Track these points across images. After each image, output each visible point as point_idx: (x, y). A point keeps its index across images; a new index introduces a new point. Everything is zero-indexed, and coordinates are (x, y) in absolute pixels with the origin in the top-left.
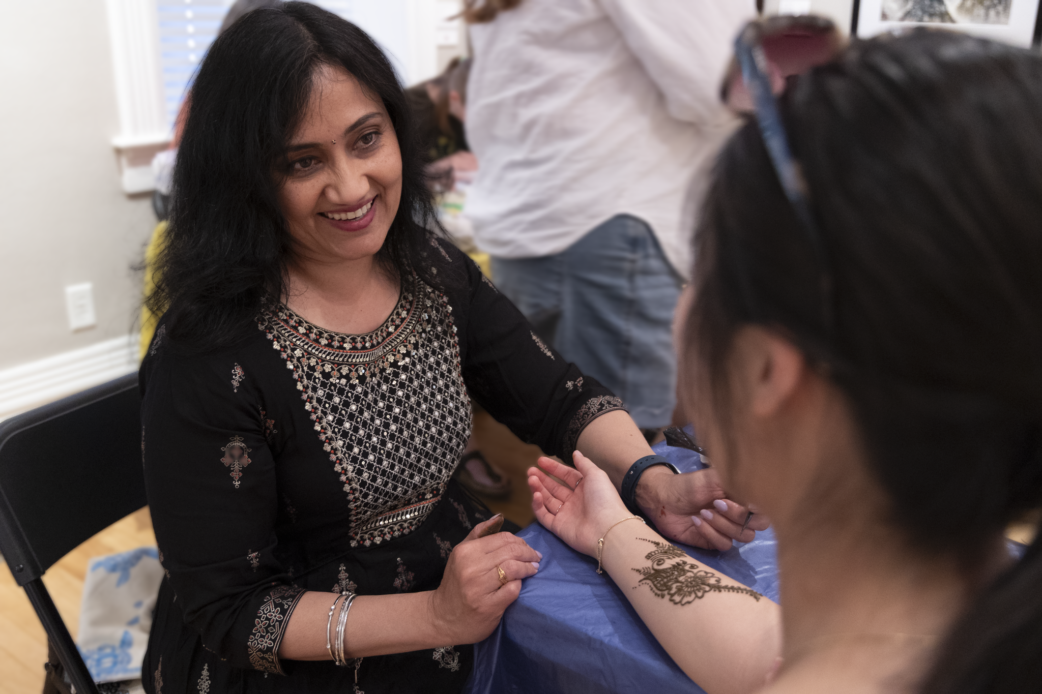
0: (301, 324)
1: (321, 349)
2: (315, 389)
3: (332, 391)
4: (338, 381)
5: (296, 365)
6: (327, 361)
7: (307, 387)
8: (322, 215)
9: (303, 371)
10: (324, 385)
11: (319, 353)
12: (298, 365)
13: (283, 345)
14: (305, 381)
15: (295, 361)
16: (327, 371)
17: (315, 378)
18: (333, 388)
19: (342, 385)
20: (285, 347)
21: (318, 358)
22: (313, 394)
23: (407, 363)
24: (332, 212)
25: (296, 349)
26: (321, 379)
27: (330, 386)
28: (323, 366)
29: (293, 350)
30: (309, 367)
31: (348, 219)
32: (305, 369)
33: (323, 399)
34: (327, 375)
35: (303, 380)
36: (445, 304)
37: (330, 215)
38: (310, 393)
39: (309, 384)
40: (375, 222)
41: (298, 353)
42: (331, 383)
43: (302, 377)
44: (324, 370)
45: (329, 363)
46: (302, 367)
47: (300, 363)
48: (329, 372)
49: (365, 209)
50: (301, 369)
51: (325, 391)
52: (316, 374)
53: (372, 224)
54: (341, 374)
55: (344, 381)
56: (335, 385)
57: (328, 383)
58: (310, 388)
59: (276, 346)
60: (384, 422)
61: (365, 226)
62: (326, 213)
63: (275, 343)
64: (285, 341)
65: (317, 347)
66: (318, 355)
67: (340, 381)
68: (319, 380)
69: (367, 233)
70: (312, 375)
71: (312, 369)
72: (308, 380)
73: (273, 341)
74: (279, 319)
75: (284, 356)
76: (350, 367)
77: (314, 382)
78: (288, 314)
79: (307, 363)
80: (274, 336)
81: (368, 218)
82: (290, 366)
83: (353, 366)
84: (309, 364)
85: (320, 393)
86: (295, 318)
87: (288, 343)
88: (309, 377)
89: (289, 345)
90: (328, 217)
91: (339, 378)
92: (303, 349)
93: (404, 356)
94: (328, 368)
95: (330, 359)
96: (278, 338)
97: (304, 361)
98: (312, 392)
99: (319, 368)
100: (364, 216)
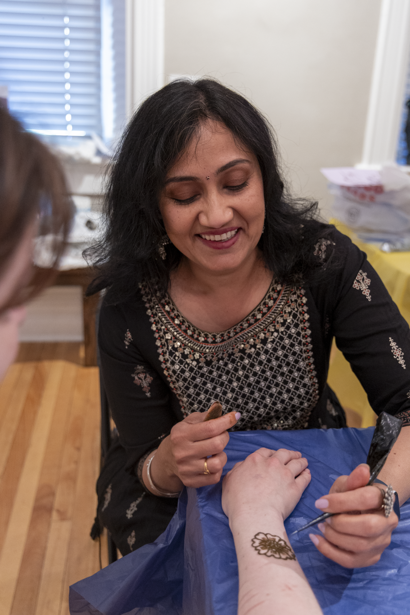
0: (178, 317)
1: (187, 337)
2: (173, 363)
3: (185, 368)
4: (191, 362)
5: (163, 344)
6: (189, 347)
7: (168, 360)
8: (199, 236)
9: (168, 349)
10: (181, 362)
11: (184, 340)
12: (165, 344)
13: (159, 328)
14: (167, 356)
15: (163, 341)
16: (186, 353)
17: (176, 356)
18: (186, 366)
19: (193, 365)
20: (161, 330)
21: (182, 343)
22: (171, 366)
23: (251, 352)
24: (204, 234)
25: (167, 333)
26: (180, 357)
27: (185, 364)
28: (184, 349)
29: (165, 333)
30: (173, 347)
31: (215, 241)
32: (170, 348)
33: (177, 372)
34: (185, 356)
35: (165, 355)
36: (301, 296)
37: (203, 236)
38: (169, 365)
39: (169, 359)
40: (237, 245)
41: (168, 336)
42: (187, 362)
43: (166, 353)
44: (184, 352)
45: (190, 348)
46: (168, 346)
47: (167, 343)
48: (187, 355)
49: (229, 234)
50: (166, 347)
51: (180, 367)
52: (177, 354)
53: (234, 246)
54: (194, 358)
55: (195, 363)
56: (188, 364)
57: (184, 362)
58: (169, 362)
59: (154, 327)
60: (224, 390)
61: (228, 247)
62: (201, 235)
63: (154, 325)
64: (162, 326)
65: (184, 335)
66: (183, 341)
67: (192, 362)
68: (179, 357)
69: (229, 252)
70: (174, 353)
71: (176, 349)
72: (169, 355)
73: (153, 323)
74: (164, 310)
75: (157, 335)
76: (201, 354)
77: (174, 358)
78: (172, 308)
79: (172, 344)
80: (155, 321)
81: (231, 242)
82: (158, 343)
83: (203, 354)
84: (174, 345)
85: (177, 367)
86: (176, 312)
87: (163, 327)
88: (171, 354)
89: (164, 329)
90: (202, 238)
91: (192, 360)
92: (173, 334)
93: (252, 346)
94: (187, 351)
95: (190, 346)
96: (157, 323)
97: (171, 343)
98: (170, 364)
99: (181, 350)
100: (228, 240)
